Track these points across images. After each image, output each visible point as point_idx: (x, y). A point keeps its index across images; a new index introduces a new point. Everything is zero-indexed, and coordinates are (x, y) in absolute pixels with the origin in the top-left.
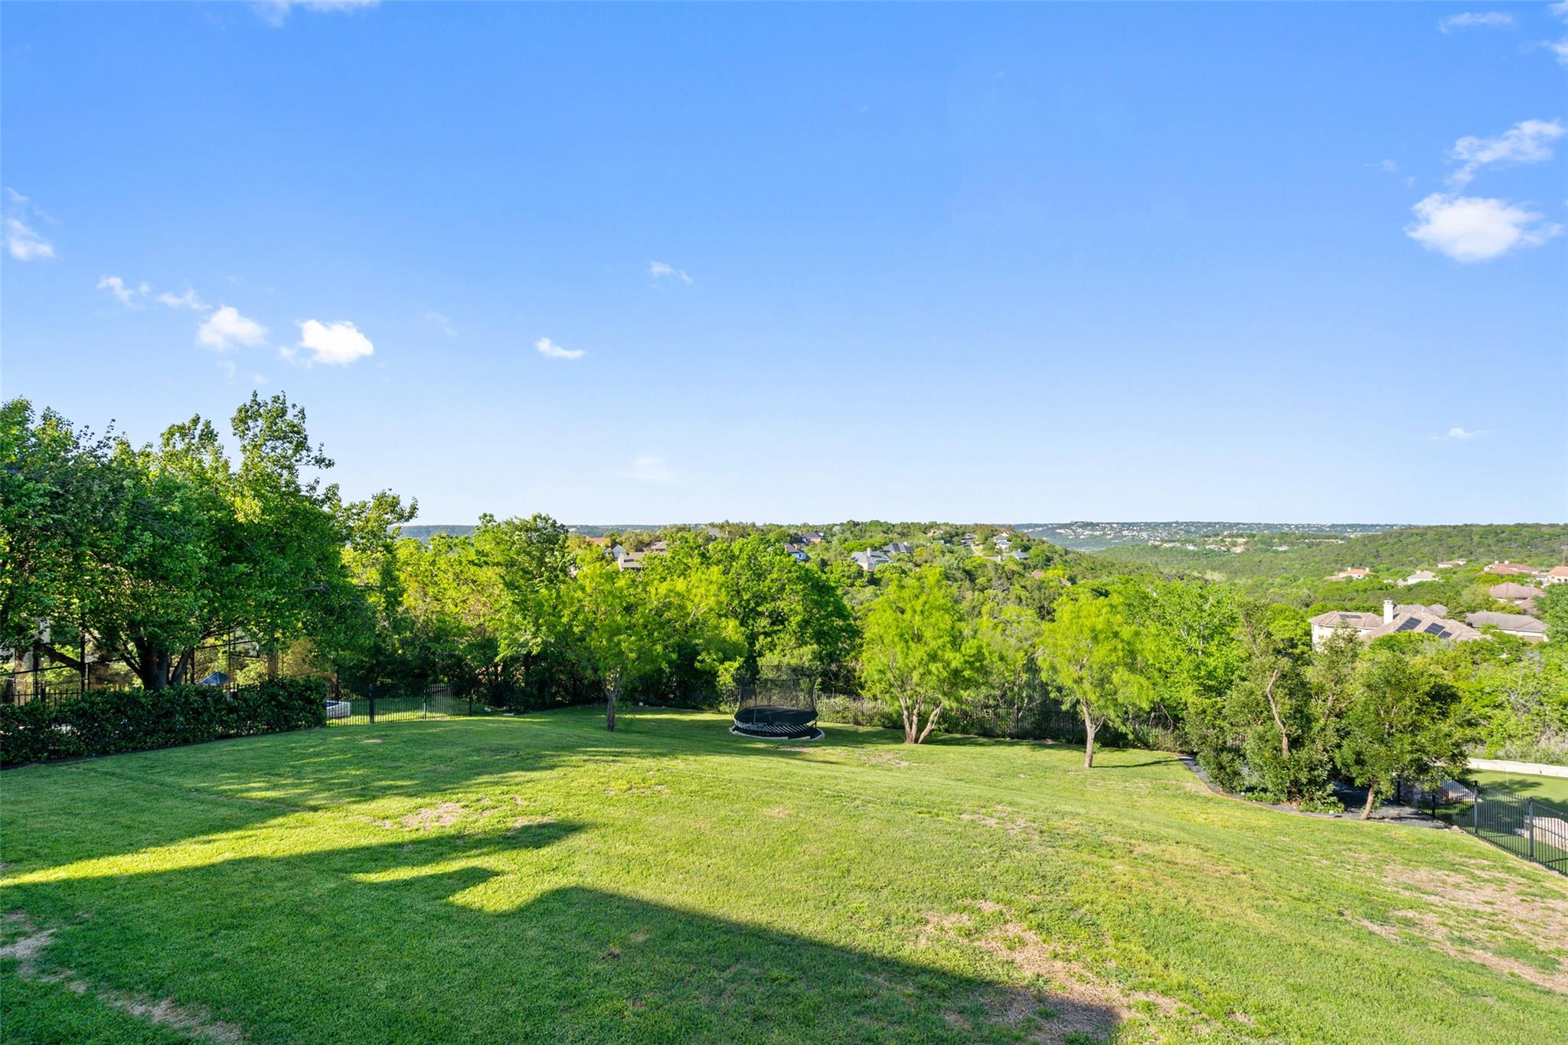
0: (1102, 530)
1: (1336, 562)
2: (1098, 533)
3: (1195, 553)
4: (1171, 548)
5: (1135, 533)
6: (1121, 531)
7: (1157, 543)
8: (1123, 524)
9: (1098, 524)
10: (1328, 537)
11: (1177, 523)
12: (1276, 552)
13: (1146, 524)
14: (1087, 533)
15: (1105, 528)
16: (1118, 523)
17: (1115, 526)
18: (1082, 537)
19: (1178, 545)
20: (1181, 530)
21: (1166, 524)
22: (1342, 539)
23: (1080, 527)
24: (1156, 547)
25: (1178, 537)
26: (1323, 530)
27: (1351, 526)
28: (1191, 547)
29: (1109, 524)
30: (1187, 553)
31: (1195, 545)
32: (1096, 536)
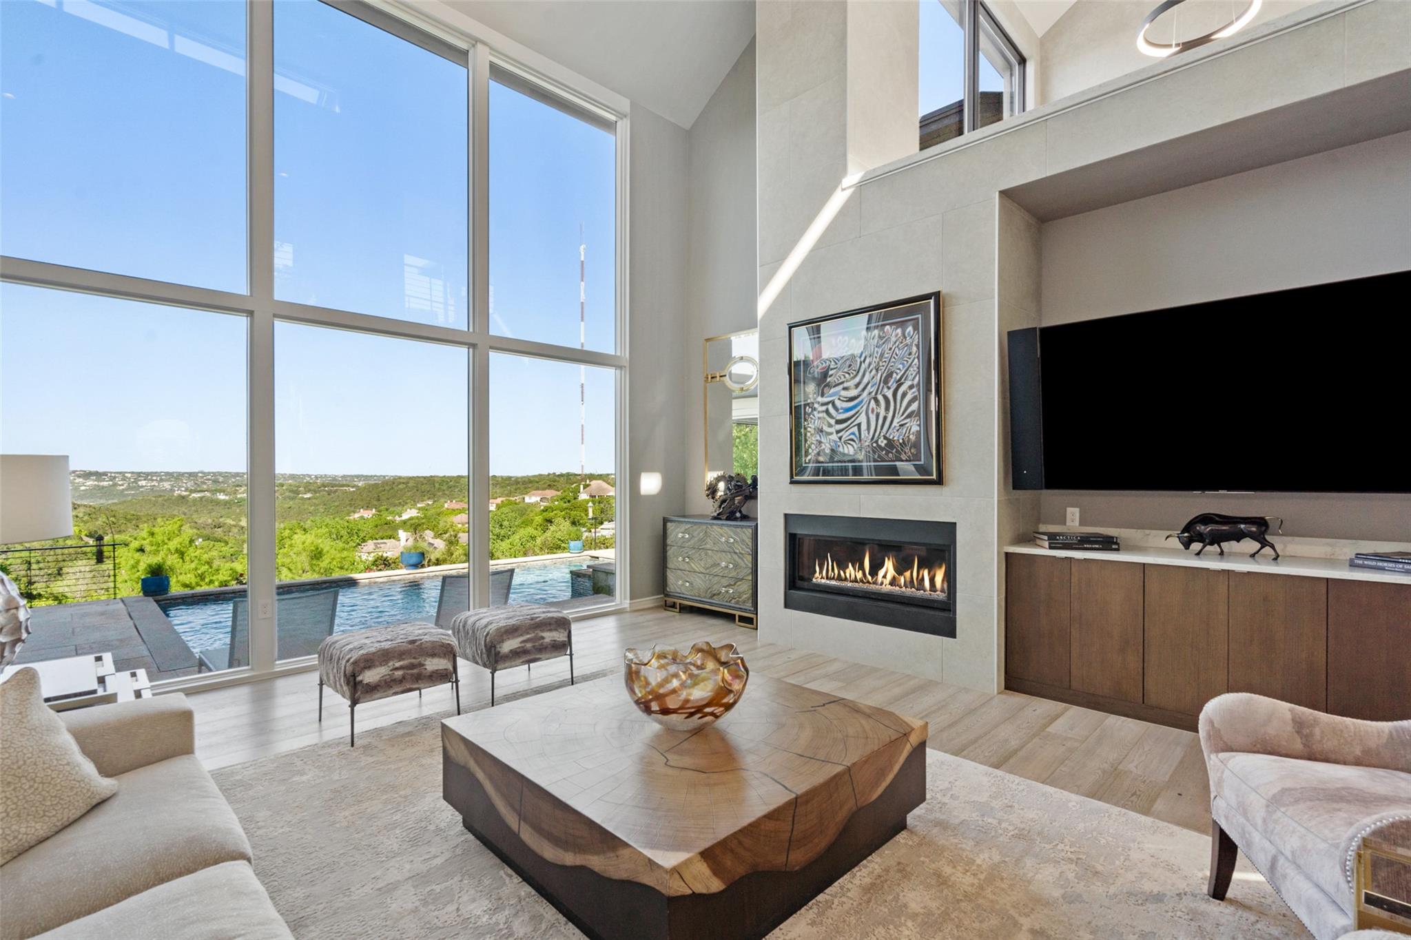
0: (111, 480)
1: (351, 505)
2: (105, 484)
3: (226, 503)
4: (201, 498)
5: (155, 483)
6: (136, 481)
7: (184, 493)
8: (139, 474)
9: (105, 474)
10: (343, 486)
11: (202, 472)
12: (302, 499)
13: (167, 474)
14: (89, 483)
15: (115, 478)
16: (132, 473)
17: (129, 475)
18: (83, 488)
19: (207, 494)
20: (208, 480)
21: (191, 474)
22: (353, 487)
23: (79, 477)
24: (183, 497)
25: (205, 487)
26: (336, 480)
27: (357, 476)
28: (222, 497)
29: (120, 473)
30: (218, 503)
31: (226, 495)
32: (103, 487)
